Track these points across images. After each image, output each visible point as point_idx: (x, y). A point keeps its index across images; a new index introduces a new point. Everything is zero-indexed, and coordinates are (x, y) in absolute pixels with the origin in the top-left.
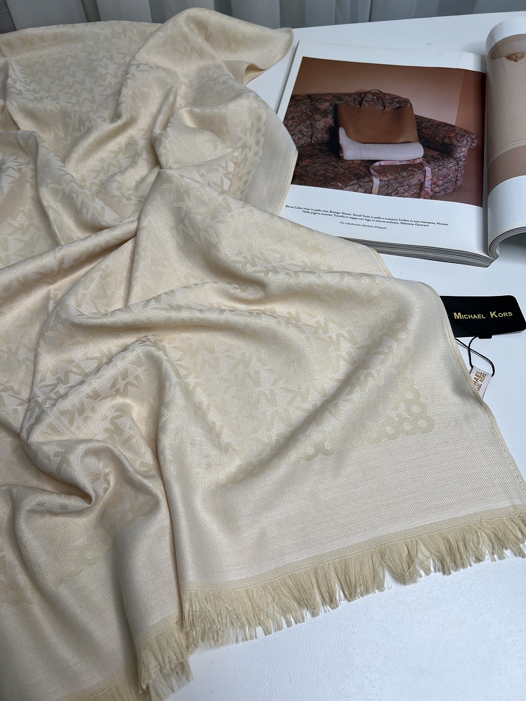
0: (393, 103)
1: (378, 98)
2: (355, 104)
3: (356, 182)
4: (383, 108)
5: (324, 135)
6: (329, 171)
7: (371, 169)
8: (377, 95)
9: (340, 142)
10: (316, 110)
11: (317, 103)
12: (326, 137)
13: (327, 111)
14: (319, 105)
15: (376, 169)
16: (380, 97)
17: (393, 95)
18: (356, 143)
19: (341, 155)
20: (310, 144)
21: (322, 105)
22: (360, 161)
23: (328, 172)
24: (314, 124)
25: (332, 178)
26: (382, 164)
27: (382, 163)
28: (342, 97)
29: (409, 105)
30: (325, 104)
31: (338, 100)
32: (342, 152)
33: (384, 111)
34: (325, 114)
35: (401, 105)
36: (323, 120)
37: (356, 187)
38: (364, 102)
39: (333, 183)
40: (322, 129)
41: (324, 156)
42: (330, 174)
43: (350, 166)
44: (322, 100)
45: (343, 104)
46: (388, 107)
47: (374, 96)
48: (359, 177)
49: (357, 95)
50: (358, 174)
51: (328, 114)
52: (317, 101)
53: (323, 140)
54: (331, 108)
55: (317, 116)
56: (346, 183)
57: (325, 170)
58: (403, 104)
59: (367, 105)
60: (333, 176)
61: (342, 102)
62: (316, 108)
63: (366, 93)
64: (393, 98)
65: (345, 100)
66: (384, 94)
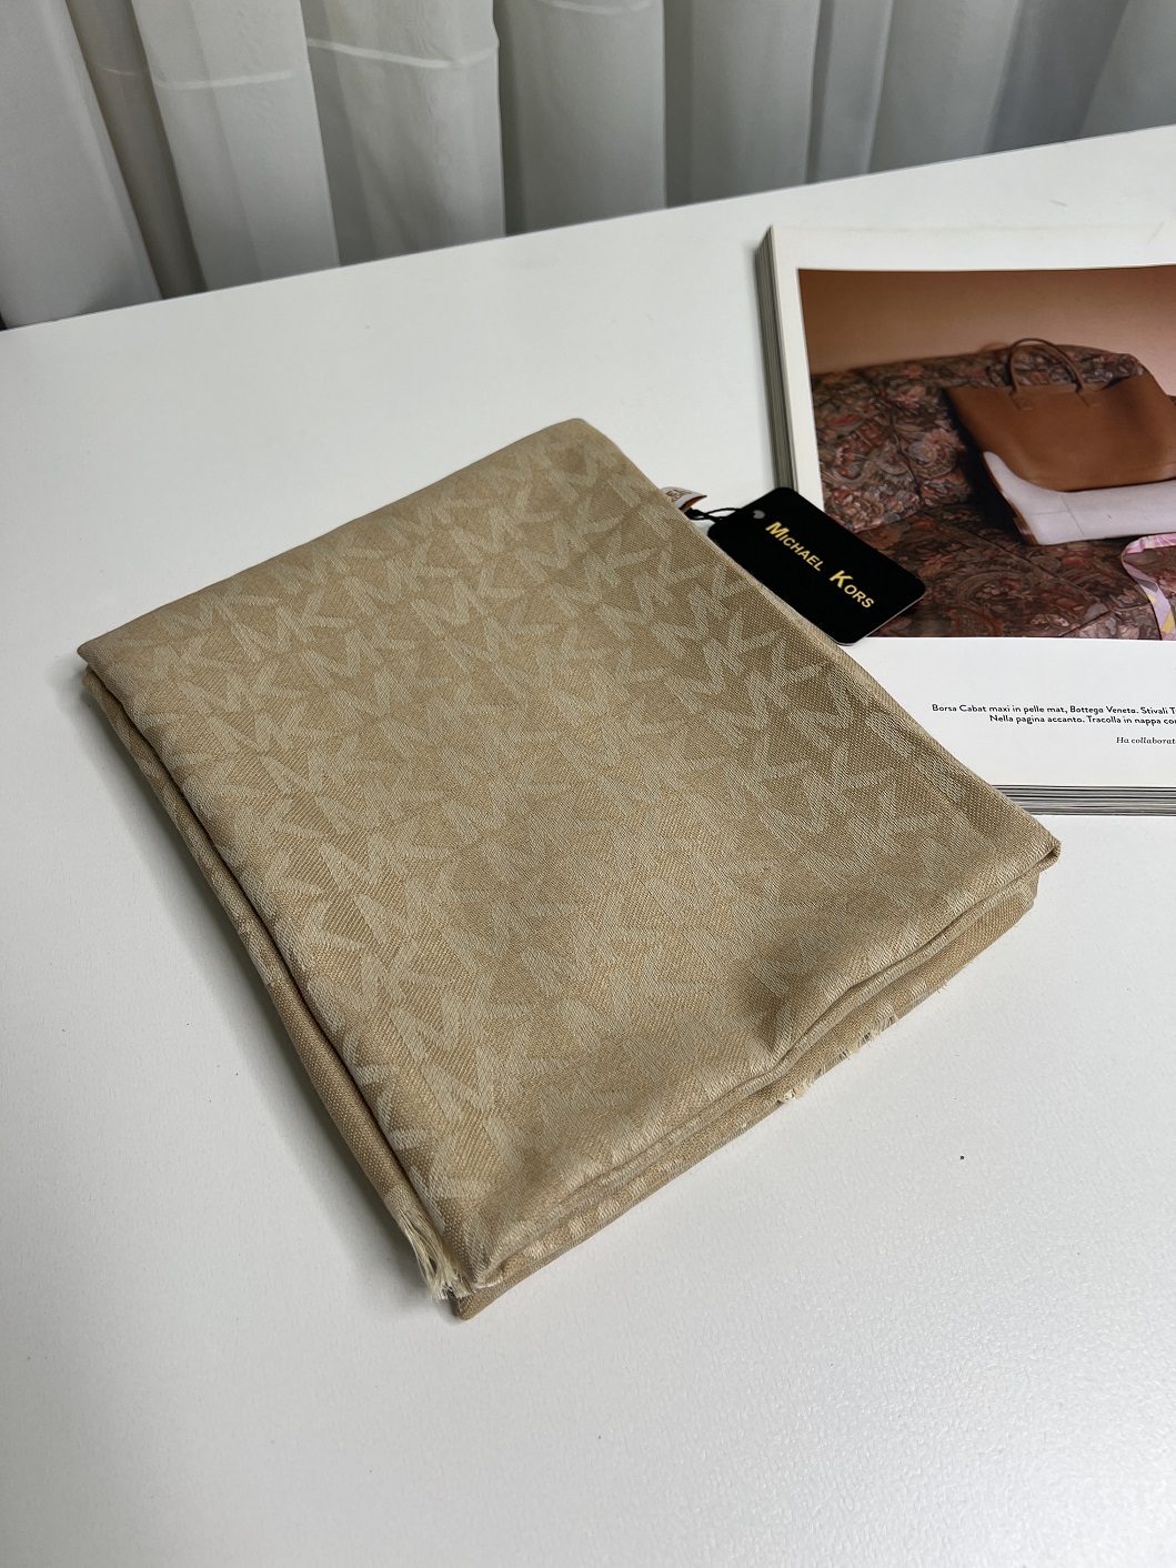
0: (1093, 368)
1: (1048, 362)
2: (992, 381)
3: (1103, 609)
4: (1075, 386)
5: (949, 478)
6: (1013, 583)
7: (1126, 566)
8: (1042, 353)
9: (1005, 496)
10: (896, 410)
11: (889, 391)
12: (958, 484)
13: (926, 411)
14: (897, 396)
15: (1139, 561)
16: (1053, 357)
17: (1083, 349)
18: (1048, 492)
19: (1025, 532)
20: (923, 511)
21: (905, 393)
22: (1085, 547)
23: (1011, 588)
24: (907, 450)
25: (1028, 604)
26: (1147, 547)
27: (1150, 543)
28: (949, 367)
29: (1140, 372)
30: (912, 392)
31: (942, 376)
32: (1024, 524)
33: (1082, 394)
34: (925, 419)
35: (1117, 374)
36: (928, 435)
37: (1110, 622)
38: (1016, 377)
39: (1039, 619)
40: (937, 462)
41: (979, 541)
42: (1019, 592)
43: (1064, 561)
44: (899, 381)
45: (961, 385)
46: (1086, 381)
47: (1034, 355)
48: (1106, 594)
49: (988, 358)
50: (1097, 583)
51: (934, 416)
52: (886, 384)
53: (955, 495)
54: (935, 401)
55: (905, 427)
56: (1078, 614)
57: (1002, 581)
58: (1122, 369)
59: (1026, 381)
60: (1030, 598)
61: (957, 381)
62: (894, 404)
63: (1011, 350)
64: (1090, 356)
65: (962, 374)
66: (1060, 348)
